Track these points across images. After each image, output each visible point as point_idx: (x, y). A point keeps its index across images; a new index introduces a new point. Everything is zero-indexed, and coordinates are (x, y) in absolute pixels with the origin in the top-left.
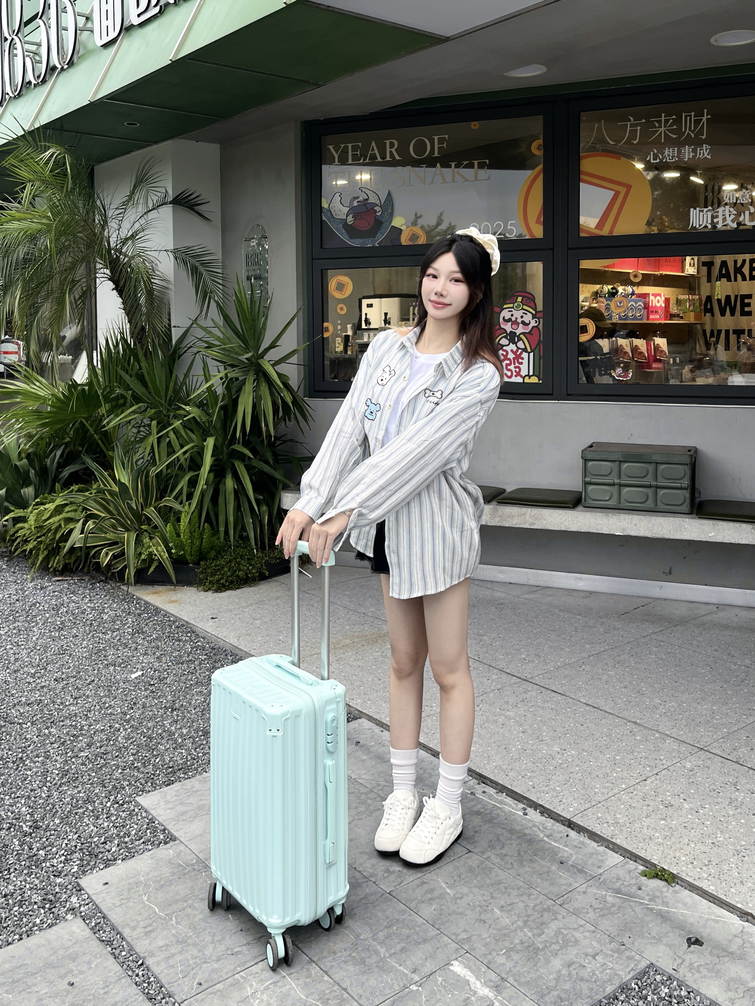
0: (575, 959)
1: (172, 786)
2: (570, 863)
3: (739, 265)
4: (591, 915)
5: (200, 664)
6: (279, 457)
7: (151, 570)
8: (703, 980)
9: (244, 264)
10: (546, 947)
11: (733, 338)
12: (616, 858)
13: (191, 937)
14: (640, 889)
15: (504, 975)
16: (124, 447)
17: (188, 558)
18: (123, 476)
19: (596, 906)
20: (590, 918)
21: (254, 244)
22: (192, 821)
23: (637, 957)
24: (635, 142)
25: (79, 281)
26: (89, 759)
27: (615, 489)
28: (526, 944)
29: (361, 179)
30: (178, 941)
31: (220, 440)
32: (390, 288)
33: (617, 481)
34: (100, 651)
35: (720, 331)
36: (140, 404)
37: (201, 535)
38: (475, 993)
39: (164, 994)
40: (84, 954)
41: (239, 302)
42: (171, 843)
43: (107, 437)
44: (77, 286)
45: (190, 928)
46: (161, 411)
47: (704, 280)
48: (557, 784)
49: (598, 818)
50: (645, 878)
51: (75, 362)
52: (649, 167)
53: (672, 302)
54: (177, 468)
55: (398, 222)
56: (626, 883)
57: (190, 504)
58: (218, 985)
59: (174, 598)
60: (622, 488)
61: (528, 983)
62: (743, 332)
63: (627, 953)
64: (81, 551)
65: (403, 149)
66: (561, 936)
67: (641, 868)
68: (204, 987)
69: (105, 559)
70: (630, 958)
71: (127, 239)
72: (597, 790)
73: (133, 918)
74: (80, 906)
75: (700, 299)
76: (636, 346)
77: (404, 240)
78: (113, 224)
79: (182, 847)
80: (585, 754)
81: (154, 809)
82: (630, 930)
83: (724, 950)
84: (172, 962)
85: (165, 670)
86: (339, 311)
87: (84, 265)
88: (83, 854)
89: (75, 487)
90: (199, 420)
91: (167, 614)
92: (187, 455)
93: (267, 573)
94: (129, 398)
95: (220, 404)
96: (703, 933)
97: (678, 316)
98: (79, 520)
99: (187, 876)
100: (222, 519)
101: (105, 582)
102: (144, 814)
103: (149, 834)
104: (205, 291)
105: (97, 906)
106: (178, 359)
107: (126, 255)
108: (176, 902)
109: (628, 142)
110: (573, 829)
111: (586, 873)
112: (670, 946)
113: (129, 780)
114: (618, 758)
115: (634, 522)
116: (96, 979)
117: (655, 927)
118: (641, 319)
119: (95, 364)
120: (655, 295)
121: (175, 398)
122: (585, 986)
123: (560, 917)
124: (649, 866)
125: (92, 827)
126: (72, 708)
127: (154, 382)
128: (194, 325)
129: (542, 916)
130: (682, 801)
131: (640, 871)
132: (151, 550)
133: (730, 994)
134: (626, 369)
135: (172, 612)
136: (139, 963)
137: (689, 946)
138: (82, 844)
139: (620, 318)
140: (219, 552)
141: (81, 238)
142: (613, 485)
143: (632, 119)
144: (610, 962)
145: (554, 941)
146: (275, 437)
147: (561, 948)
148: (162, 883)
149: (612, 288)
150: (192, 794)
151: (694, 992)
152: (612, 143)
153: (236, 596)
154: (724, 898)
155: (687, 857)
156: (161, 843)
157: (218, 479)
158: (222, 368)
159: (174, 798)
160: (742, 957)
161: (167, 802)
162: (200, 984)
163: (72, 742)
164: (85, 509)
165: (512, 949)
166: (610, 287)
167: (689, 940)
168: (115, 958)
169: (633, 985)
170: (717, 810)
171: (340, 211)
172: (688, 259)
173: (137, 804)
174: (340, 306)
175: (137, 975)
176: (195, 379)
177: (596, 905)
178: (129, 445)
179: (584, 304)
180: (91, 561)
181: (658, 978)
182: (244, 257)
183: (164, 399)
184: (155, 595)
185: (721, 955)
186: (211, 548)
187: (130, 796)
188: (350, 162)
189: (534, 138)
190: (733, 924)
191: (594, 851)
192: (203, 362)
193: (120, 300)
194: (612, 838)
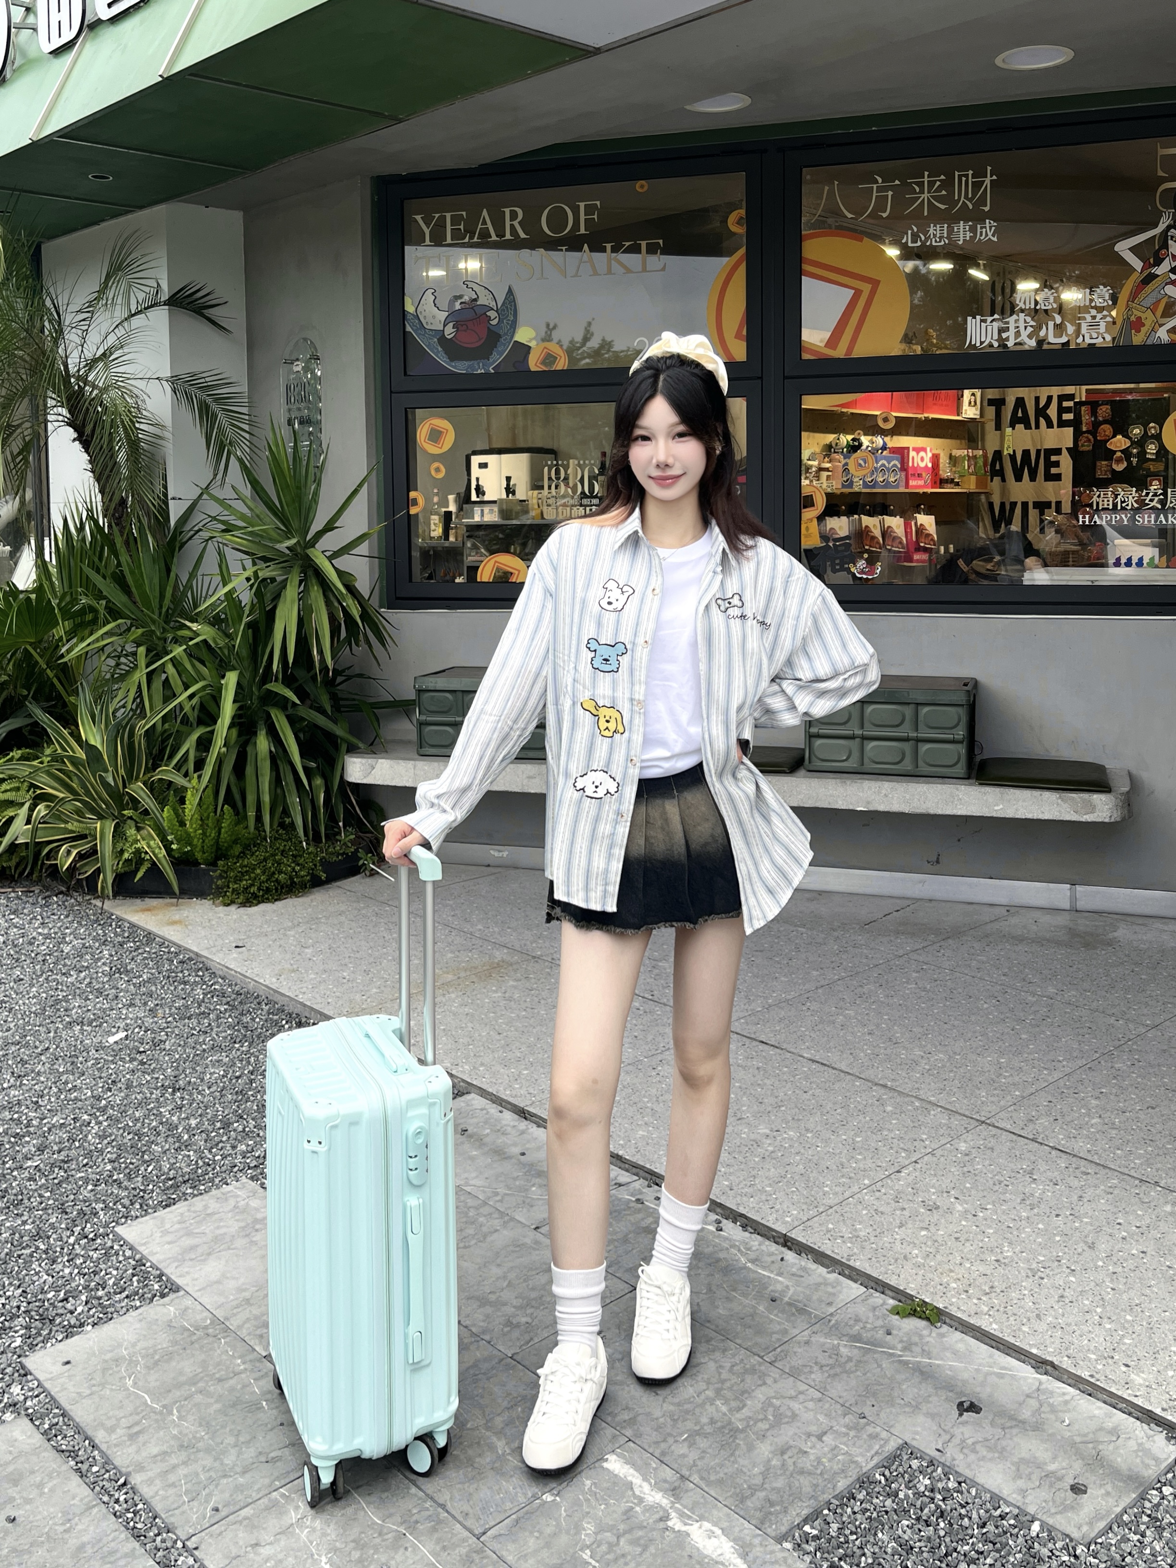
0: (791, 1443)
1: (173, 1208)
2: (786, 1299)
3: (1042, 403)
4: (817, 1376)
5: (218, 1018)
6: (342, 703)
7: (140, 875)
8: (982, 1463)
9: (283, 400)
10: (748, 1426)
11: (1033, 514)
12: (855, 1289)
13: (202, 1437)
14: (889, 1333)
15: (686, 1473)
16: (94, 690)
17: (199, 856)
18: (93, 735)
19: (824, 1362)
20: (814, 1380)
21: (299, 368)
22: (205, 1260)
23: (884, 1434)
24: (884, 215)
25: (19, 426)
26: (40, 1170)
27: (855, 744)
28: (719, 1424)
29: (466, 269)
30: (182, 1446)
31: (247, 675)
32: (514, 438)
33: (858, 732)
34: (58, 1001)
35: (1014, 505)
36: (120, 621)
37: (218, 823)
38: (641, 1500)
39: (159, 1528)
40: (32, 1472)
41: (275, 461)
42: (172, 1296)
43: (67, 673)
44: (15, 435)
45: (200, 1425)
46: (153, 632)
47: (990, 426)
48: (767, 1182)
49: (829, 1231)
50: (897, 1317)
51: (14, 556)
52: (908, 254)
53: (944, 460)
54: (179, 721)
55: (524, 335)
56: (869, 1326)
57: (199, 777)
58: (246, 1510)
59: (177, 917)
60: (865, 742)
61: (721, 1482)
62: (1048, 505)
63: (870, 1429)
64: (27, 848)
65: (532, 223)
66: (771, 1409)
67: (892, 1302)
68: (223, 1513)
69: (66, 859)
70: (874, 1437)
71: (95, 361)
72: (826, 1189)
73: (111, 1413)
74: (26, 1399)
75: (985, 456)
76: (889, 527)
77: (534, 363)
78: (72, 337)
79: (188, 1302)
80: (809, 1135)
81: (144, 1244)
82: (874, 1395)
83: (1012, 1418)
84: (172, 1478)
85: (163, 1030)
86: (433, 473)
87: (26, 401)
88: (31, 1318)
89: (16, 753)
90: (213, 645)
91: (164, 942)
92: (195, 701)
93: (323, 876)
94: (102, 611)
95: (245, 620)
96: (982, 1394)
97: (951, 481)
98: (23, 804)
99: (197, 1346)
100: (251, 798)
101: (67, 894)
102: (128, 1253)
103: (135, 1284)
104: (222, 442)
105: (52, 1398)
106: (180, 548)
107: (94, 387)
108: (179, 1386)
109: (874, 215)
110: (790, 1249)
111: (811, 1313)
112: (932, 1416)
113: (104, 1202)
114: (858, 1139)
115: (884, 792)
116: (52, 1510)
117: (911, 1390)
118: (897, 487)
119: (47, 558)
120: (918, 450)
121: (174, 611)
122: (805, 1483)
123: (769, 1381)
124: (903, 1299)
125: (45, 1277)
126: (13, 1092)
127: (140, 586)
128: (205, 496)
129: (742, 1381)
130: (952, 1200)
131: (889, 1307)
132: (139, 845)
133: (1021, 1483)
134: (871, 562)
135: (173, 939)
136: (120, 1483)
137: (961, 1415)
138: (29, 1303)
139: (865, 485)
140: (247, 847)
141: (21, 358)
142: (852, 737)
143: (880, 180)
144: (844, 1444)
145: (761, 1416)
146: (334, 669)
147: (772, 1427)
148: (157, 1357)
149: (853, 440)
150: (204, 1219)
151: (968, 1481)
152: (850, 216)
153: (274, 911)
154: (1012, 1340)
155: (959, 1283)
156: (155, 1295)
157: (244, 738)
158: (248, 563)
159: (177, 1226)
160: (1037, 1427)
161: (166, 1233)
162: (217, 1510)
163: (13, 1145)
164: (32, 786)
165: (698, 1433)
166: (850, 437)
167: (960, 1404)
168: (81, 1477)
169: (877, 1476)
170: (1004, 1212)
171: (434, 317)
172: (967, 393)
173: (118, 1238)
174: (436, 465)
175: (117, 1501)
176: (207, 579)
177: (823, 1359)
178: (102, 686)
179: (810, 463)
180: (43, 864)
181: (915, 1464)
182: (283, 389)
183: (157, 612)
184: (146, 913)
185: (1008, 1424)
186: (235, 842)
187: (107, 1225)
188: (449, 241)
189: (733, 207)
190: (1025, 1378)
191: (820, 1280)
192: (219, 554)
193: (86, 457)
194: (849, 1260)
